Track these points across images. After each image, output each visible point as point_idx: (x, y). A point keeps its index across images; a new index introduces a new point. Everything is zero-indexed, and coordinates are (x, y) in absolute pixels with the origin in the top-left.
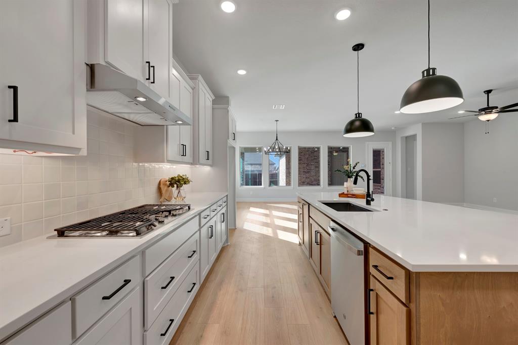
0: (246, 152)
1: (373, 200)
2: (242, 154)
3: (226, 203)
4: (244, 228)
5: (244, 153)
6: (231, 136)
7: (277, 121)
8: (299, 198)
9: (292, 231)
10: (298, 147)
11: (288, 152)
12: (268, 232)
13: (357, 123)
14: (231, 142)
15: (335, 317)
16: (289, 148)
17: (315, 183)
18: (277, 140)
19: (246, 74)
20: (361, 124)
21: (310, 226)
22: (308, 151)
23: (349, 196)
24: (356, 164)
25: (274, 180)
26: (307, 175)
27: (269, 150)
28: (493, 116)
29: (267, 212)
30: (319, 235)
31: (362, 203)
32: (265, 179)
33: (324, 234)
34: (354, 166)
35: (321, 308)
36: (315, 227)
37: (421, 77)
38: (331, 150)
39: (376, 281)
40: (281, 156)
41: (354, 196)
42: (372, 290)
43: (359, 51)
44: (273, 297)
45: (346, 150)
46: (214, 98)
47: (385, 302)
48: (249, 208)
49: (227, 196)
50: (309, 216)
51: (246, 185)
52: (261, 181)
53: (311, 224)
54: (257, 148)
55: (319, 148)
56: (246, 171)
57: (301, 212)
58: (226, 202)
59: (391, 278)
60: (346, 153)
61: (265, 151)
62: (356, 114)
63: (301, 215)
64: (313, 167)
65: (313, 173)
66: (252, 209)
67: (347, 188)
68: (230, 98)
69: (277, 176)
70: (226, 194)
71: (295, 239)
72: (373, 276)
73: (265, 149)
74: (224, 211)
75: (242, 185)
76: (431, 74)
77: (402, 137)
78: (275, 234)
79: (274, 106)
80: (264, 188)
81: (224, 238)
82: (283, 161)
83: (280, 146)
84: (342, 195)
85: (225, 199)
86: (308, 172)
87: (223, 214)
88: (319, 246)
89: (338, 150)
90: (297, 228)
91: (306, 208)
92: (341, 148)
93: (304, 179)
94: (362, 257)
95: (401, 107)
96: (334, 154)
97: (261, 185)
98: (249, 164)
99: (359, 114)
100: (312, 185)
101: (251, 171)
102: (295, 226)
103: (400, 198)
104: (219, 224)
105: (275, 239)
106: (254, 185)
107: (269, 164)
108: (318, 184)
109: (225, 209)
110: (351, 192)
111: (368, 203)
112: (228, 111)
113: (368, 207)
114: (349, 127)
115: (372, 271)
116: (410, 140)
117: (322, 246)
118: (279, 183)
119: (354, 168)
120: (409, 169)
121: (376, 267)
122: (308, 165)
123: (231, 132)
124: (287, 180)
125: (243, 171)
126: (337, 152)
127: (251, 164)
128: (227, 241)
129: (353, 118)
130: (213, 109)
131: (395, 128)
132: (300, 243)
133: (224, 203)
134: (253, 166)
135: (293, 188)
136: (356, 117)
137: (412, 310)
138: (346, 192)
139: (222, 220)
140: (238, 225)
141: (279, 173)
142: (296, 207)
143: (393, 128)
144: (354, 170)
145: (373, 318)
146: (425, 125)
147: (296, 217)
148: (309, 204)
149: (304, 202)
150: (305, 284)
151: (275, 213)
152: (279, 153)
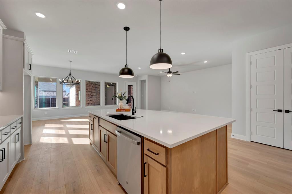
0: (39, 81)
1: (136, 112)
2: (36, 83)
3: (20, 125)
4: (40, 142)
5: (37, 82)
6: (27, 67)
7: (70, 61)
8: (90, 114)
9: (85, 136)
10: (86, 81)
11: (78, 84)
12: (64, 141)
13: (126, 70)
14: (26, 71)
15: (119, 184)
16: (80, 81)
17: (96, 103)
18: (70, 74)
19: (45, 18)
20: (127, 71)
21: (100, 132)
22: (92, 84)
23: (122, 110)
24: (125, 93)
25: (66, 102)
26: (91, 99)
27: (63, 81)
28: (170, 75)
29: (62, 126)
30: (107, 136)
31: (129, 114)
32: (59, 102)
33: (111, 135)
34: (123, 94)
35: (110, 183)
36: (104, 132)
37: (157, 52)
38: (106, 84)
39: (148, 157)
40: (71, 86)
41: (124, 110)
42: (146, 163)
43: (127, 31)
44: (74, 190)
45: (114, 85)
46: (5, 28)
47: (153, 167)
48: (45, 125)
49: (22, 118)
50: (99, 125)
51: (40, 107)
52: (55, 104)
53: (101, 130)
54: (51, 79)
55: (99, 83)
56: (40, 96)
57: (92, 123)
58: (21, 123)
59: (158, 154)
60: (114, 87)
61: (60, 82)
62: (126, 65)
63: (92, 125)
64: (95, 94)
65: (94, 98)
66: (47, 126)
67: (120, 106)
68: (25, 34)
69: (67, 100)
70: (22, 116)
71: (87, 142)
72: (146, 155)
73: (60, 80)
74: (18, 131)
75: (35, 107)
76: (162, 51)
77: (140, 81)
78: (70, 141)
79: (69, 50)
80: (58, 109)
81: (18, 156)
82: (73, 90)
83: (73, 79)
84: (118, 110)
85: (20, 121)
86: (92, 97)
87: (18, 135)
88: (107, 143)
89: (109, 84)
90: (88, 134)
91: (96, 120)
92: (111, 84)
93: (89, 101)
94: (140, 146)
95: (150, 65)
96: (108, 87)
97: (55, 106)
98: (43, 91)
99: (127, 65)
100: (94, 105)
101: (45, 96)
102: (87, 133)
103: (139, 110)
104: (12, 146)
105: (71, 145)
106: (47, 107)
107: (63, 91)
108: (99, 104)
109: (19, 130)
110: (123, 108)
111: (133, 114)
112: (24, 44)
113: (133, 116)
114: (122, 72)
115: (146, 152)
116: (143, 82)
117: (109, 143)
118: (69, 104)
119: (124, 95)
120: (143, 96)
121: (148, 150)
122: (91, 93)
123: (26, 62)
124: (77, 102)
125: (37, 96)
126: (109, 86)
127: (45, 91)
128: (22, 157)
129: (124, 67)
130: (3, 37)
131: (138, 76)
132: (91, 144)
133: (18, 125)
134: (46, 92)
135: (82, 107)
136: (126, 67)
137: (168, 168)
138: (120, 109)
139: (17, 140)
140: (34, 140)
141: (69, 98)
142: (88, 120)
143: (137, 76)
144: (124, 96)
145: (146, 179)
146: (149, 76)
147: (87, 126)
148: (99, 118)
149: (95, 117)
150: (98, 171)
151: (68, 126)
152: (72, 84)
